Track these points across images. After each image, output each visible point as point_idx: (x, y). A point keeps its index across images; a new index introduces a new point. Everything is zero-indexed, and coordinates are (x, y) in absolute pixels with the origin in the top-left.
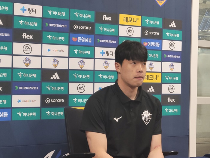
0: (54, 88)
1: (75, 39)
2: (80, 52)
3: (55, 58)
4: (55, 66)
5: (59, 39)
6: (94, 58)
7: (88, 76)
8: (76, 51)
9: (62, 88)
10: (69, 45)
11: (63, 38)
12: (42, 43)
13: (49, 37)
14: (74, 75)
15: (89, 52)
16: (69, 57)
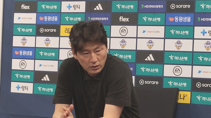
0: (148, 70)
1: (171, 19)
2: (178, 32)
3: (150, 39)
4: (150, 48)
5: (155, 20)
6: (193, 39)
7: (186, 58)
8: (172, 32)
9: (157, 70)
10: (165, 26)
11: (159, 19)
12: (137, 25)
13: (145, 19)
14: (170, 57)
15: (187, 32)
16: (165, 38)
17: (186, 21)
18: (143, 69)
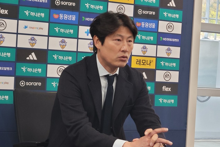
1: (56, 16)
3: (33, 36)
4: (32, 45)
6: (78, 38)
8: (57, 29)
10: (49, 22)
11: (43, 15)
12: (18, 20)
15: (72, 31)
16: (48, 36)
17: (71, 19)
18: (24, 69)
